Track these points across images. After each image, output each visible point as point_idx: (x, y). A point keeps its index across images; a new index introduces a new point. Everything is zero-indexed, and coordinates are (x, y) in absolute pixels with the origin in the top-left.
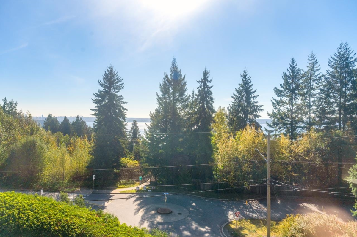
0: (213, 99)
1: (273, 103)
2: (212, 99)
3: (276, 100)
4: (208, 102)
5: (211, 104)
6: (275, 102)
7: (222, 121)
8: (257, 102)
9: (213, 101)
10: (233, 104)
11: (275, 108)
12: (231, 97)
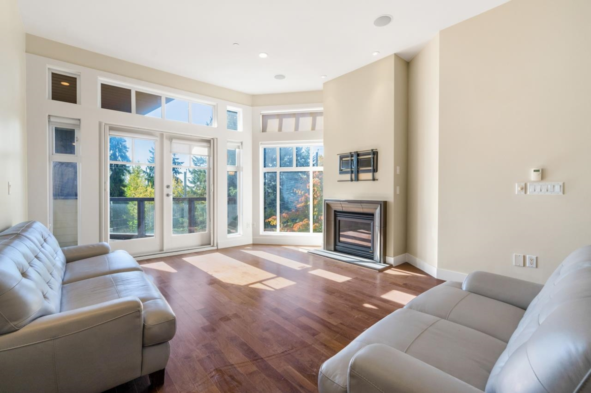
0: (127, 148)
1: (194, 160)
2: (125, 147)
3: (196, 158)
4: (120, 151)
5: (125, 153)
6: (196, 160)
7: (138, 173)
8: (178, 159)
9: (127, 149)
10: (151, 159)
11: (196, 165)
12: (149, 152)
